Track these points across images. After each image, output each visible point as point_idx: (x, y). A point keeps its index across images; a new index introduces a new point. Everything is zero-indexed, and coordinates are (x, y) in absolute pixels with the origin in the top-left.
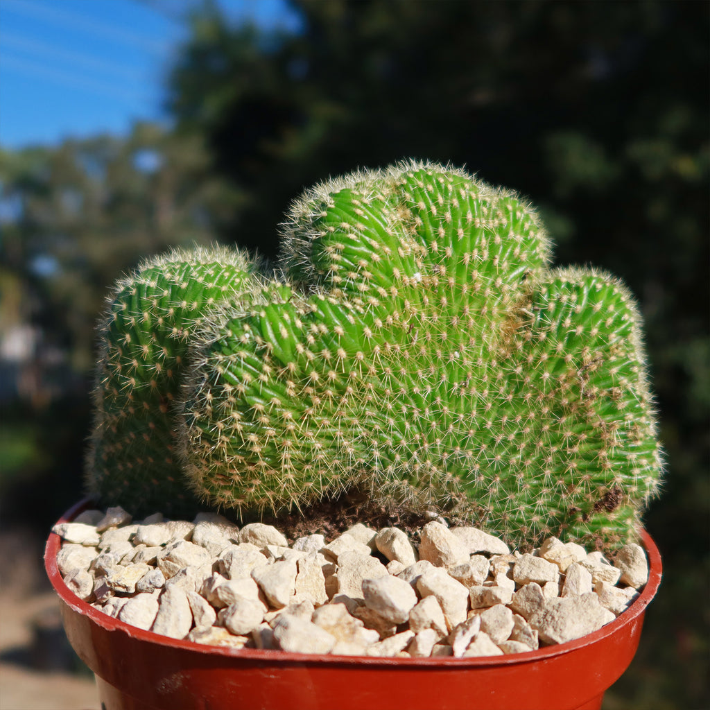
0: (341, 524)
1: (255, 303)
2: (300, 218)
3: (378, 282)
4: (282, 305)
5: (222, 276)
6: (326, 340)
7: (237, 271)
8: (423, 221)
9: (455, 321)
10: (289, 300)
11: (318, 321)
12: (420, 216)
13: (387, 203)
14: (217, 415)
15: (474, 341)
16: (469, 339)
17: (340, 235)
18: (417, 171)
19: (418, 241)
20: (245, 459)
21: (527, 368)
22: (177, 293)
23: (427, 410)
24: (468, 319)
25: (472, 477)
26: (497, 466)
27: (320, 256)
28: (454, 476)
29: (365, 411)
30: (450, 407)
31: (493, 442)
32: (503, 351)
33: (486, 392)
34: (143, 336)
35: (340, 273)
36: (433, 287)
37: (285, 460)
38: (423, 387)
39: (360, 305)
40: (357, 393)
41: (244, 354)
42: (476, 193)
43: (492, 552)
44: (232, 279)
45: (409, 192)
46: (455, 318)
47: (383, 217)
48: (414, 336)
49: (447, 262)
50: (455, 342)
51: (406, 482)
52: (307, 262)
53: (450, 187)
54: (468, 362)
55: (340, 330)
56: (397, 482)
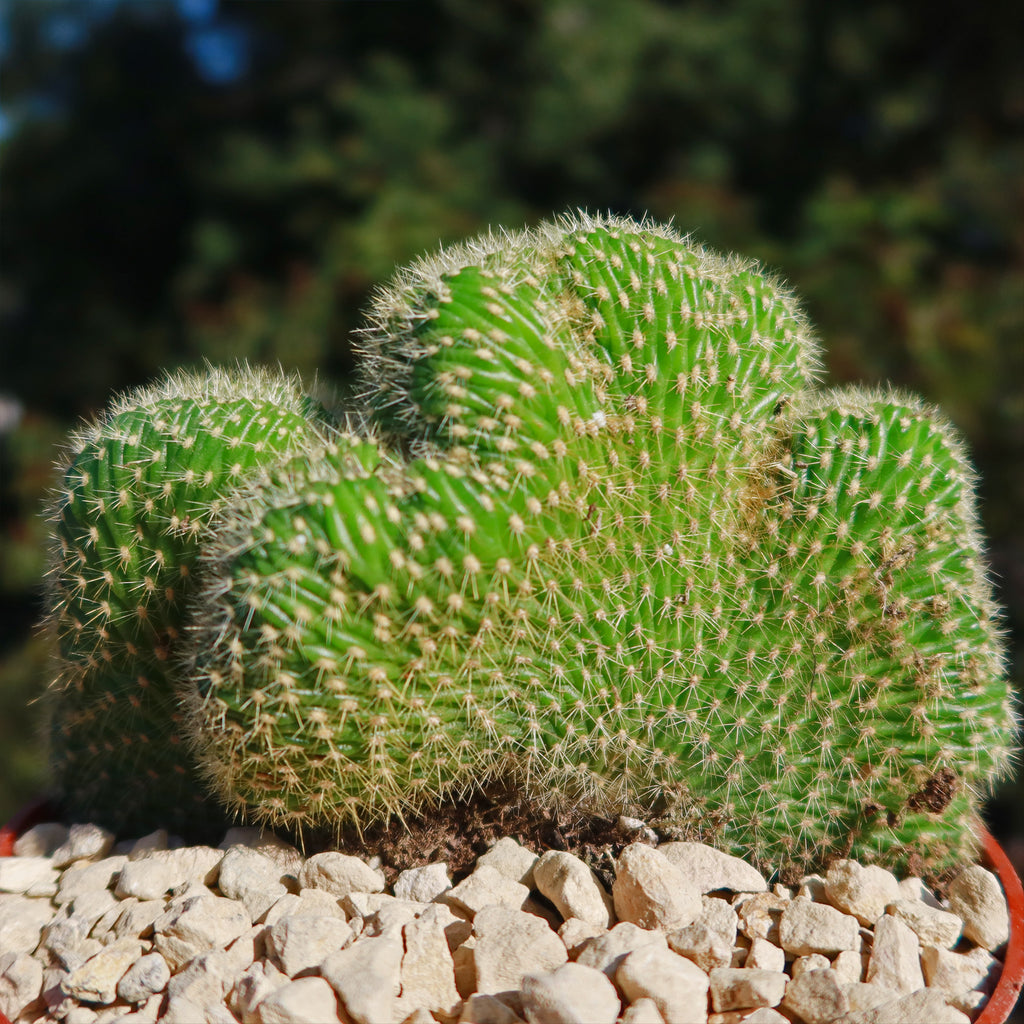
0: (476, 838)
1: (314, 477)
2: (390, 320)
3: (533, 433)
4: (362, 481)
5: (256, 425)
6: (444, 543)
7: (282, 413)
8: (606, 321)
9: (664, 492)
10: (375, 470)
11: (428, 508)
12: (601, 311)
13: (543, 291)
14: (251, 681)
15: (695, 524)
16: (688, 522)
17: (462, 352)
18: (593, 231)
19: (598, 355)
20: (305, 751)
21: (787, 566)
22: (177, 456)
23: (619, 646)
24: (686, 488)
25: (698, 756)
26: (740, 736)
27: (429, 390)
28: (666, 753)
29: (514, 656)
30: (657, 639)
31: (731, 694)
32: (744, 538)
33: (719, 609)
34: (121, 532)
35: (464, 419)
36: (626, 435)
37: (377, 747)
38: (612, 609)
39: (502, 476)
40: (499, 629)
41: (297, 572)
42: (694, 268)
43: (738, 889)
44: (272, 430)
45: (581, 269)
46: (664, 487)
47: (536, 316)
48: (595, 522)
49: (649, 390)
50: (664, 528)
51: (584, 766)
52: (405, 401)
53: (651, 259)
54: (687, 562)
55: (467, 523)
56: (569, 768)
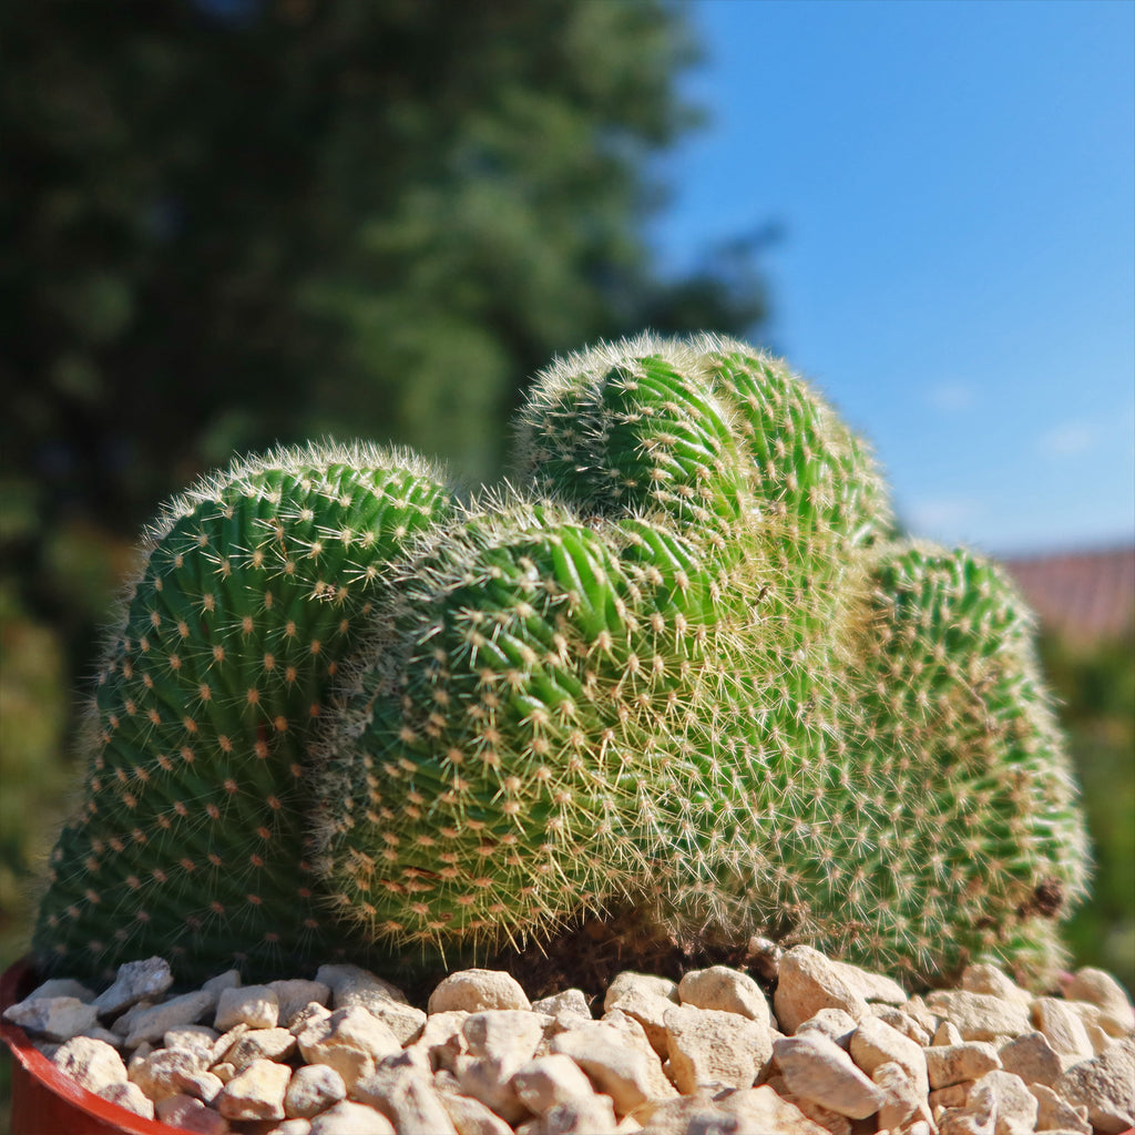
5: (418, 490)
6: (661, 597)
8: (755, 428)
11: (644, 562)
12: (751, 419)
17: (664, 421)
20: (483, 831)
21: (896, 685)
22: (329, 514)
23: (761, 748)
25: (822, 873)
26: (861, 852)
28: (790, 870)
29: (683, 743)
30: (791, 744)
31: (852, 808)
32: (851, 658)
33: (836, 722)
35: (669, 485)
36: (770, 537)
38: (758, 707)
39: (700, 545)
41: (526, 610)
44: (435, 497)
46: (798, 593)
49: (789, 498)
50: (797, 633)
51: (712, 885)
52: (603, 466)
53: (786, 381)
54: (813, 671)
55: (682, 577)
